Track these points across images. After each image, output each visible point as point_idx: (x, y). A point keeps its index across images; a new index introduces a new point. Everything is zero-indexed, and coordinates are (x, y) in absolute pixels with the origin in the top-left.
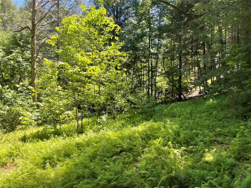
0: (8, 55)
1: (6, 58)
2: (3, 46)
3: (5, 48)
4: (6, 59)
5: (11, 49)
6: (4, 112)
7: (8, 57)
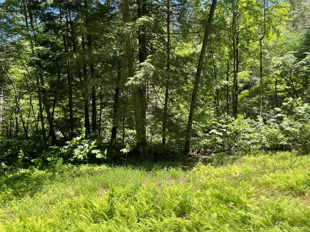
0: (301, 60)
1: (298, 63)
2: (294, 50)
3: (297, 52)
4: (298, 65)
5: (305, 52)
6: (295, 130)
7: (300, 62)
